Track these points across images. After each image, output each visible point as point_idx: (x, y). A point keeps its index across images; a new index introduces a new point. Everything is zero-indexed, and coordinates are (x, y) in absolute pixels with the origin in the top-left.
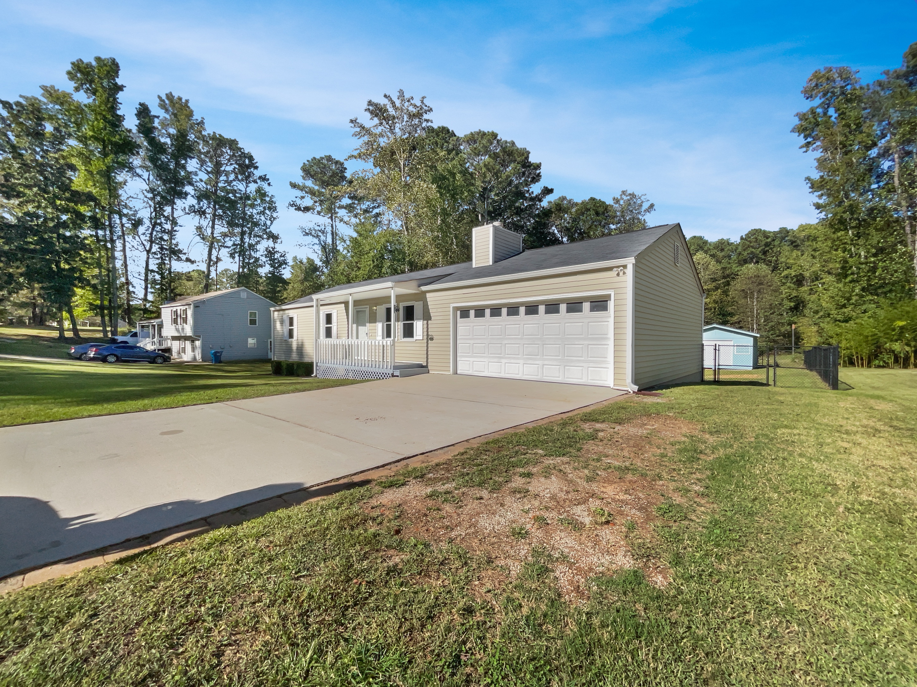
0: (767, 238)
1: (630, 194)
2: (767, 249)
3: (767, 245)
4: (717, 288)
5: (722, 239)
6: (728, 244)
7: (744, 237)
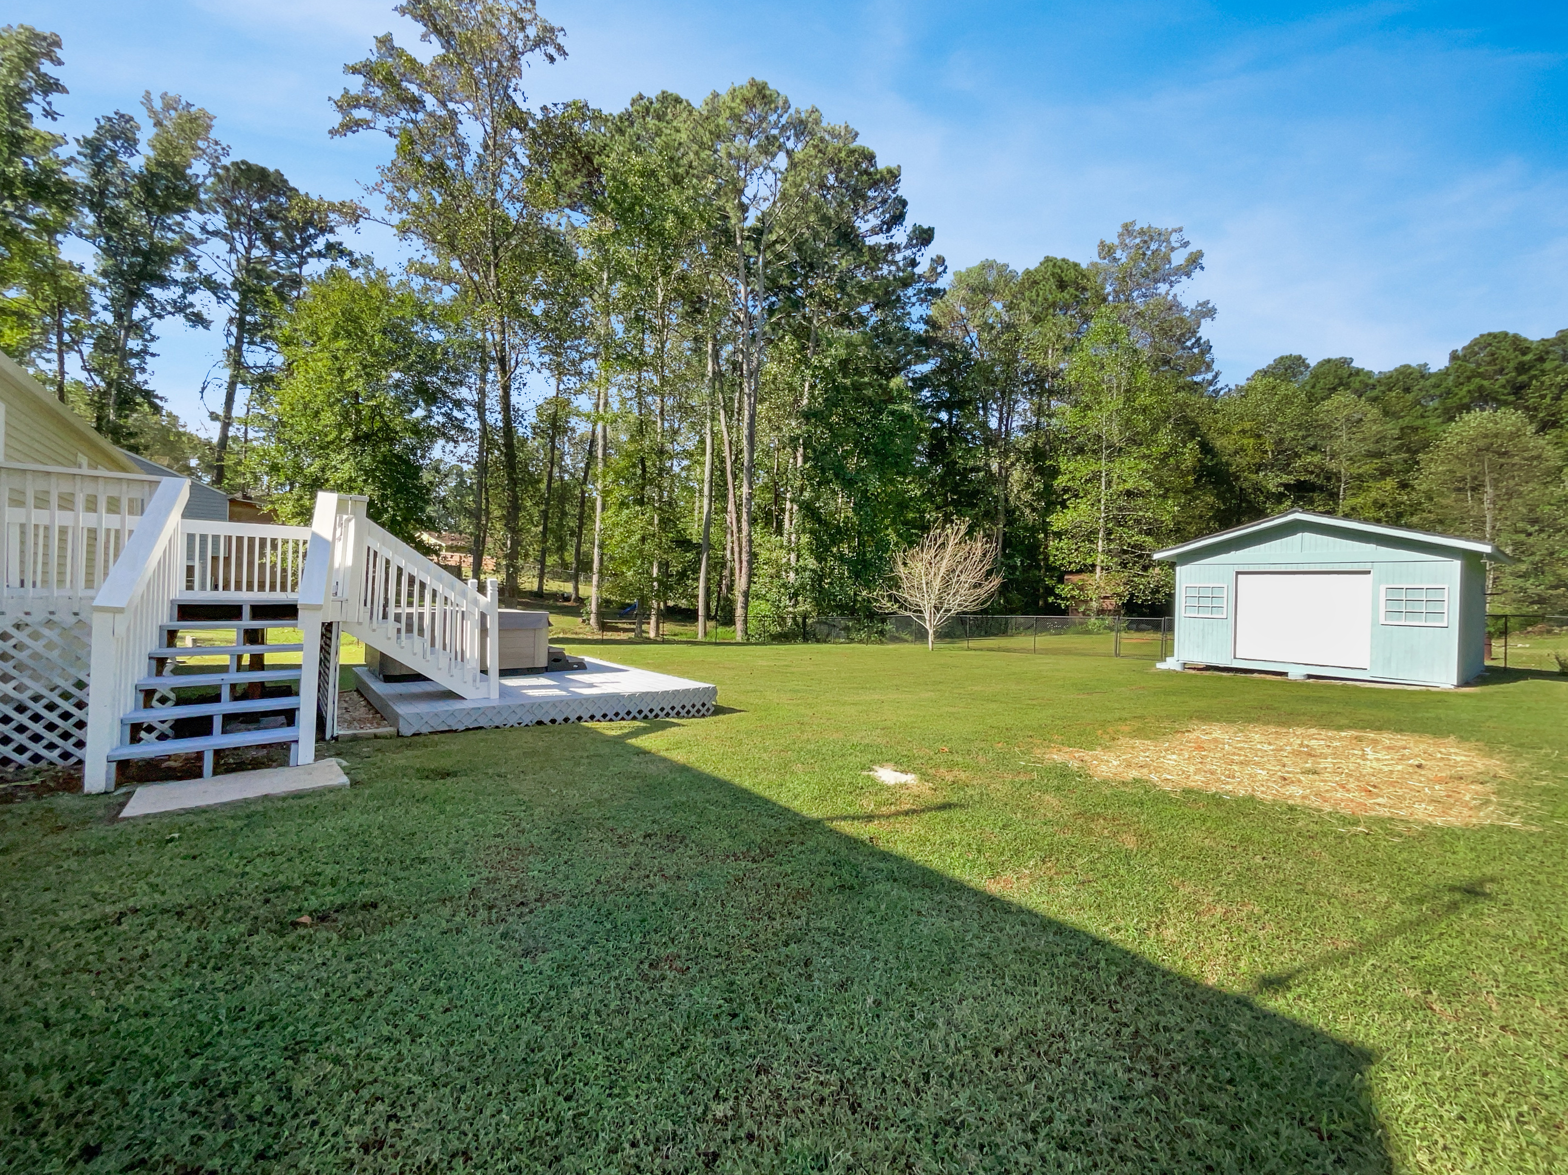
0: (1524, 354)
1: (1142, 232)
2: (1524, 378)
3: (1522, 368)
4: (1384, 473)
5: (1408, 366)
6: (1423, 376)
7: (1460, 353)
